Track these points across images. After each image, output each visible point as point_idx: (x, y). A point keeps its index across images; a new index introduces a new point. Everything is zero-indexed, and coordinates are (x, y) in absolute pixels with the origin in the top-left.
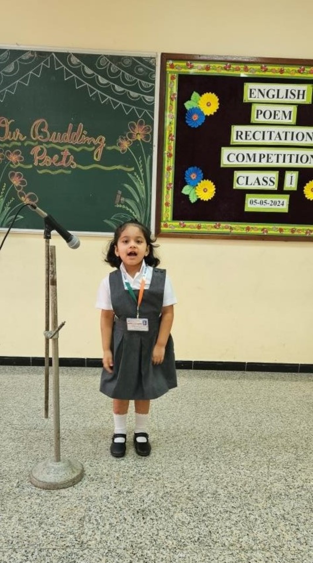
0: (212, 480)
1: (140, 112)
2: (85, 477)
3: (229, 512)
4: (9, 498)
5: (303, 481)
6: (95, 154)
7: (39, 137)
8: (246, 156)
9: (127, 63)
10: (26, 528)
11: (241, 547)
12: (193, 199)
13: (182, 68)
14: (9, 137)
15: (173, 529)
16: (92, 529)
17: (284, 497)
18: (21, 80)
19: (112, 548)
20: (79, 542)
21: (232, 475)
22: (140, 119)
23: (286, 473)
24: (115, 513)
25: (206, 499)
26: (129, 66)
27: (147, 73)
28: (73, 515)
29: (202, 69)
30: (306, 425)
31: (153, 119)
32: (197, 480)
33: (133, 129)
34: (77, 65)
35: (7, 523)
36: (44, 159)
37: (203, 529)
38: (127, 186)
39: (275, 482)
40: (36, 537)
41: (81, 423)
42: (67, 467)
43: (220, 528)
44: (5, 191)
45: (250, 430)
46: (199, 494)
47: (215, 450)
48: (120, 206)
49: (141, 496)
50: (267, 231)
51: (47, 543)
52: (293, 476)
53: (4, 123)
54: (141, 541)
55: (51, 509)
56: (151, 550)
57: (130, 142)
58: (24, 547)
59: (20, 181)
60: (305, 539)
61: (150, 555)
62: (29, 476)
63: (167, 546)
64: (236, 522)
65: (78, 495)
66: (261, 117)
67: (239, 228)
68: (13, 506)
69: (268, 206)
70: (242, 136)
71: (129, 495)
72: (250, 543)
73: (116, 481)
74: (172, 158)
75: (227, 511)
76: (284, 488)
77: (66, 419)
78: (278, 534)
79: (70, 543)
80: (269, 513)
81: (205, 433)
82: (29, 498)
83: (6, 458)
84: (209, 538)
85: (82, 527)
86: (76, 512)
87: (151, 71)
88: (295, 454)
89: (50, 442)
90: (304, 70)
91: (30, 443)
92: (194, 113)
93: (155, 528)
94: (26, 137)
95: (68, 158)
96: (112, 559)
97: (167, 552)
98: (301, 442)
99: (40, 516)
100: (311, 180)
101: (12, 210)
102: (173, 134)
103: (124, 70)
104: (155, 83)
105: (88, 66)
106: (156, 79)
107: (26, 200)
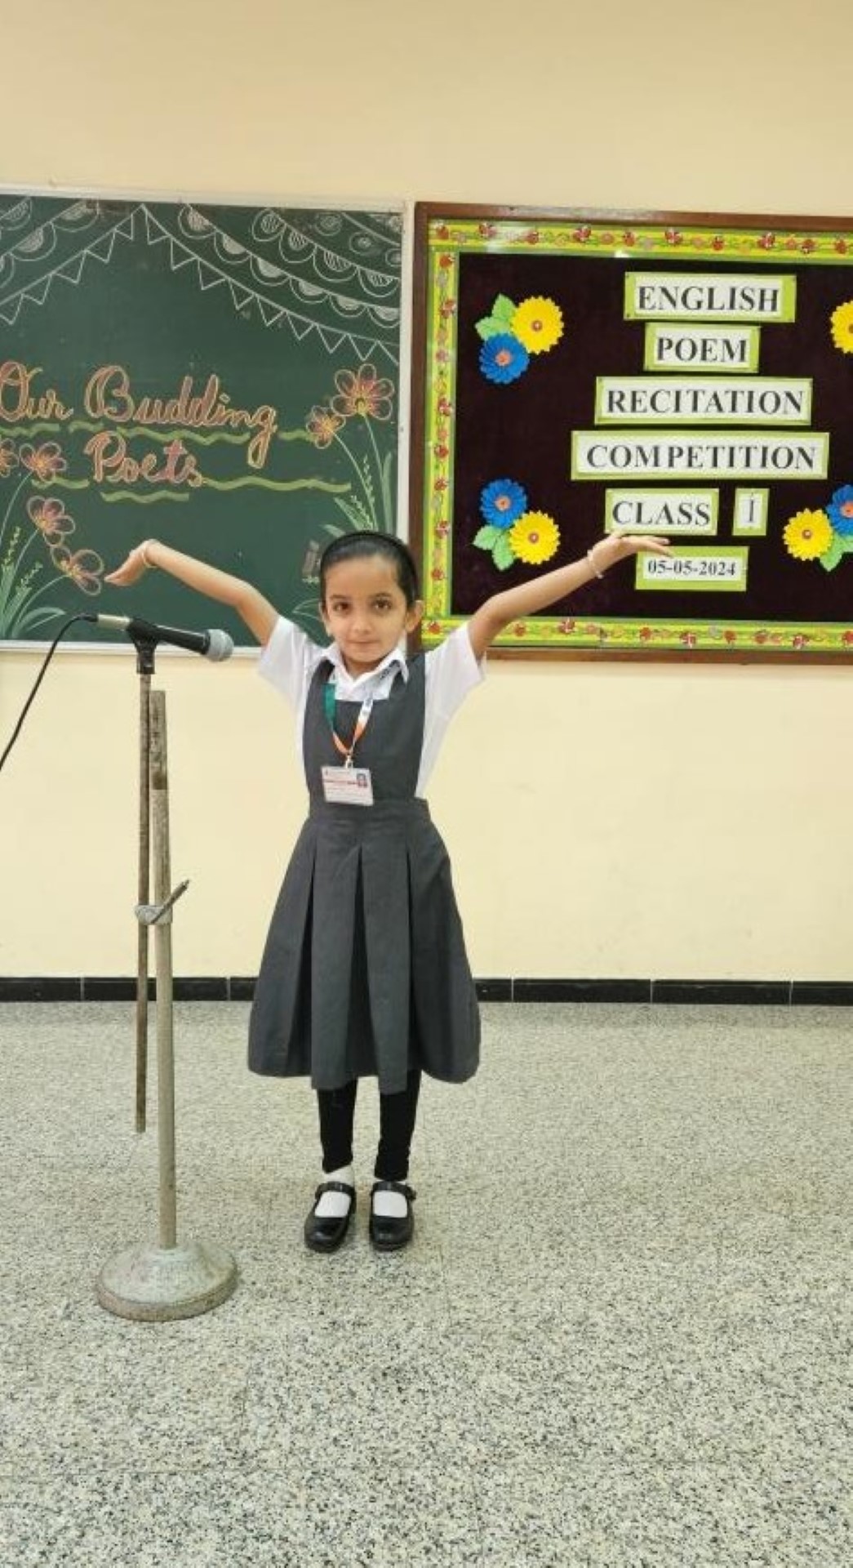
0: (574, 1288)
1: (364, 347)
2: (243, 1289)
4: (44, 1348)
5: (807, 1284)
6: (250, 452)
7: (106, 411)
8: (634, 452)
10: (97, 1421)
11: (653, 1455)
12: (503, 562)
13: (468, 237)
14: (29, 412)
16: (269, 1419)
17: (760, 1326)
18: (60, 272)
19: (323, 1466)
20: (236, 1453)
21: (623, 1273)
22: (362, 363)
23: (765, 1265)
25: (560, 1338)
26: (336, 233)
27: (379, 252)
28: (218, 1386)
29: (519, 240)
30: (812, 1141)
31: (395, 361)
32: (535, 1290)
33: (347, 388)
34: (205, 233)
36: (119, 466)
37: (554, 1411)
38: (332, 529)
39: (738, 1290)
40: (123, 1444)
42: (195, 1261)
43: (601, 1408)
44: (18, 547)
45: (668, 1157)
46: (543, 1326)
49: (393, 1331)
50: (694, 639)
51: (152, 1458)
52: (783, 1273)
53: (15, 375)
54: (397, 1447)
55: (158, 1372)
56: (422, 1470)
57: (339, 419)
58: (92, 1471)
59: (56, 521)
60: (817, 1430)
62: (96, 1289)
63: (465, 1459)
64: (640, 1391)
65: (226, 1334)
66: (669, 354)
67: (623, 631)
69: (693, 576)
70: (623, 403)
71: (359, 1331)
72: (677, 1444)
73: (322, 1297)
74: (447, 457)
75: (617, 1367)
76: (761, 1303)
78: (749, 1420)
79: (212, 1456)
80: (723, 1369)
81: (551, 1167)
84: (571, 1435)
85: (242, 1415)
86: (223, 1379)
87: (391, 246)
88: (786, 1216)
89: (145, 1199)
90: (772, 241)
91: (92, 1205)
92: (501, 349)
93: (429, 1413)
95: (181, 462)
96: (324, 1495)
97: (464, 1472)
98: (800, 1184)
99: (131, 1391)
100: (802, 510)
101: (37, 594)
102: (448, 401)
103: (323, 245)
104: (400, 276)
105: (229, 234)
106: (404, 266)
107: (72, 570)
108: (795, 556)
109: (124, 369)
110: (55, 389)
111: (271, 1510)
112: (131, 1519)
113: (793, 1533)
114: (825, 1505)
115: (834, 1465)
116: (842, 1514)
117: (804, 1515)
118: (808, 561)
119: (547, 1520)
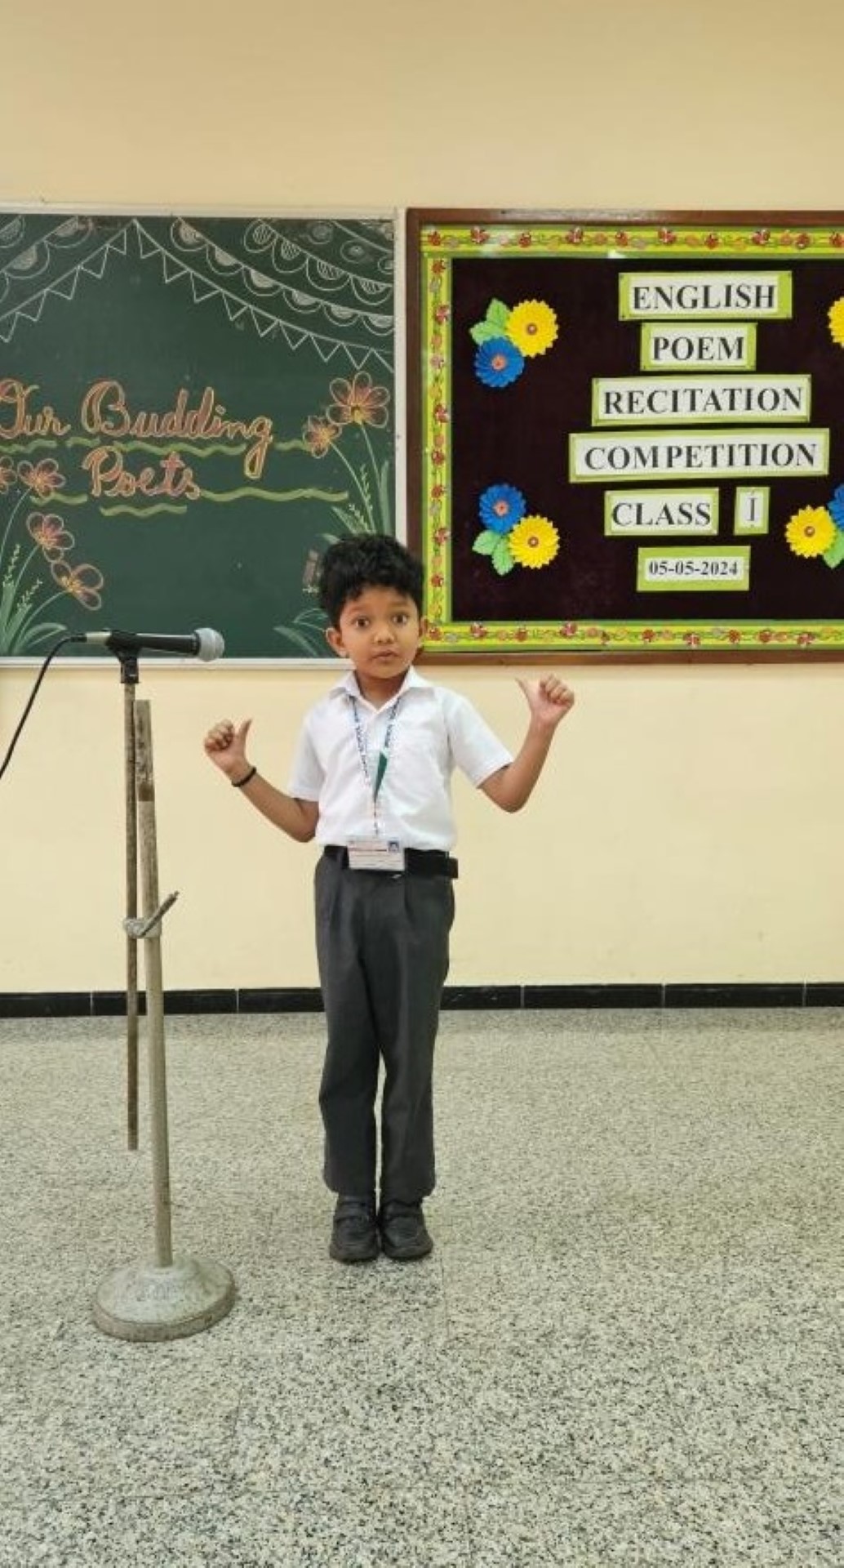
0: (576, 1300)
1: (359, 355)
2: (239, 1306)
4: (35, 1369)
6: (247, 461)
7: (103, 426)
8: (632, 453)
9: (321, 234)
11: (652, 1473)
12: (503, 567)
13: (460, 242)
14: (26, 429)
15: (474, 1433)
16: (260, 1440)
17: (766, 1337)
18: (54, 288)
19: (313, 1488)
20: (225, 1476)
22: (357, 371)
23: (772, 1274)
24: (318, 1396)
25: (560, 1352)
26: (328, 241)
27: (372, 260)
28: (209, 1406)
29: (511, 243)
30: (823, 1146)
31: (390, 370)
32: (536, 1303)
33: (342, 397)
34: (198, 245)
35: (32, 1434)
37: (551, 1428)
39: (743, 1300)
40: (110, 1468)
41: (225, 1162)
43: (599, 1425)
44: (19, 563)
45: (676, 1164)
46: (543, 1339)
47: (582, 1221)
49: (389, 1347)
50: (696, 641)
51: (139, 1483)
52: (790, 1282)
53: (11, 393)
54: (390, 1468)
56: (414, 1492)
57: (335, 428)
58: (77, 1496)
59: (56, 537)
60: (822, 1445)
61: (411, 1502)
62: (90, 1308)
64: (641, 1407)
65: (220, 1353)
66: (665, 354)
67: (626, 634)
69: (697, 576)
70: (620, 404)
71: (355, 1348)
72: (677, 1461)
73: (319, 1312)
74: (444, 463)
75: (617, 1381)
76: (767, 1313)
77: (187, 1154)
78: (752, 1435)
79: (200, 1479)
80: (727, 1382)
81: (556, 1176)
83: (27, 1264)
84: (568, 1453)
85: (232, 1436)
86: (215, 1399)
87: (384, 254)
89: (143, 1215)
90: (767, 237)
91: (91, 1221)
92: (496, 353)
93: (424, 1432)
94: (68, 426)
95: (178, 474)
96: (312, 1519)
97: (457, 1493)
98: (810, 1189)
99: (120, 1412)
100: (804, 508)
101: (38, 611)
102: (444, 407)
103: (316, 254)
104: (393, 283)
105: (221, 246)
106: (396, 272)
107: (72, 585)
108: (798, 553)
109: (120, 383)
110: (52, 406)
111: (258, 1536)
112: (114, 1546)
113: (795, 1553)
114: (829, 1523)
117: (807, 1533)
118: (810, 558)
119: (540, 1543)
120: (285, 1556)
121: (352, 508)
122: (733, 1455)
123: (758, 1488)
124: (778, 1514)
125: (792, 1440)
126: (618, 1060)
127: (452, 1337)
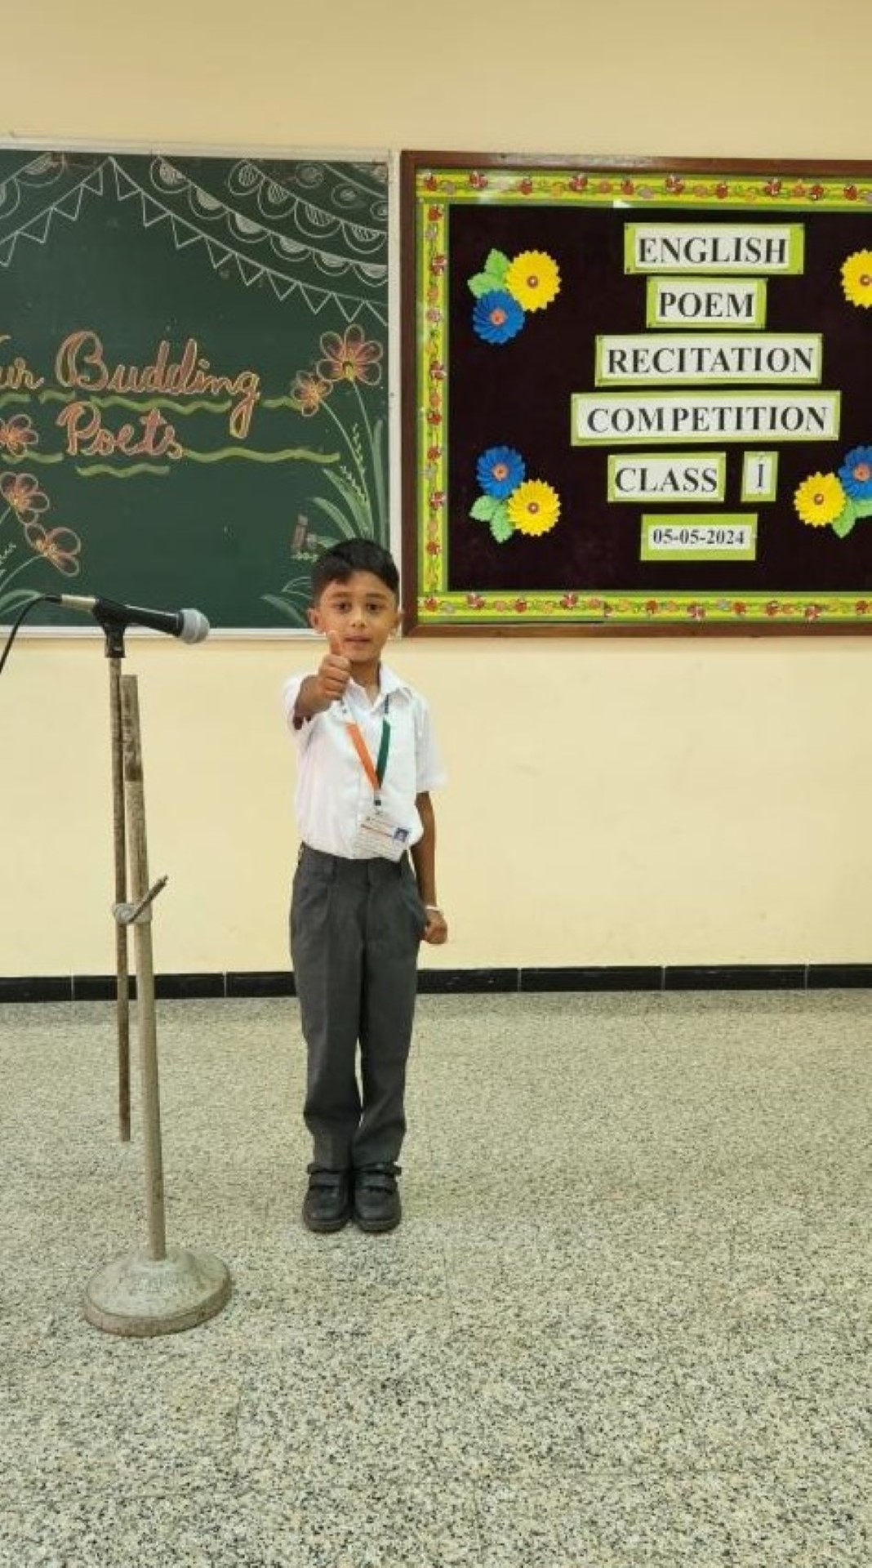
0: (580, 1290)
1: (350, 307)
2: (237, 1299)
3: (628, 1374)
4: (28, 1368)
5: (824, 1280)
6: (233, 421)
7: (79, 380)
8: (636, 415)
9: (312, 177)
10: (82, 1443)
11: (663, 1465)
12: (501, 534)
13: (458, 188)
15: (482, 1426)
16: (261, 1437)
17: (774, 1326)
18: (25, 231)
19: (317, 1485)
20: (227, 1474)
21: (633, 1273)
22: (348, 324)
23: (778, 1262)
24: (321, 1392)
25: (567, 1343)
26: (318, 185)
27: (363, 205)
28: (209, 1403)
29: (512, 190)
30: (828, 1130)
31: (385, 324)
32: (541, 1293)
33: (334, 352)
34: (180, 186)
35: (26, 1434)
36: (93, 438)
37: (560, 1420)
38: (322, 502)
39: (750, 1288)
40: (107, 1468)
41: (217, 1152)
42: (186, 1272)
43: (608, 1417)
45: (680, 1150)
46: (548, 1330)
47: (585, 1210)
48: (306, 556)
49: (392, 1341)
50: (702, 613)
51: (139, 1483)
52: (798, 1269)
54: (397, 1463)
55: (146, 1390)
56: (422, 1487)
57: (327, 385)
58: (76, 1497)
59: (30, 498)
60: (832, 1434)
61: (420, 1498)
62: (82, 1303)
63: (467, 1474)
64: (650, 1398)
65: (218, 1348)
66: (672, 311)
67: (628, 605)
68: (41, 1386)
69: (702, 545)
70: (624, 363)
71: (358, 1341)
72: (688, 1452)
73: (320, 1306)
74: (441, 423)
75: (624, 1372)
76: (775, 1301)
77: (179, 1144)
78: (762, 1425)
79: (203, 1478)
80: (736, 1371)
81: (558, 1164)
82: (85, 1364)
83: (14, 1259)
84: (577, 1446)
85: (233, 1434)
86: (215, 1396)
87: (377, 199)
88: (801, 1210)
89: (135, 1208)
90: (778, 187)
91: (80, 1214)
92: (495, 307)
93: (430, 1426)
94: (42, 380)
95: (160, 432)
96: (318, 1517)
97: (466, 1488)
98: (816, 1174)
99: (117, 1411)
100: (813, 474)
101: (12, 576)
102: (441, 363)
103: (305, 198)
104: (387, 230)
105: (204, 188)
106: (390, 220)
107: (48, 550)
108: (807, 522)
109: (98, 334)
110: (25, 358)
111: (264, 1535)
112: (116, 1548)
113: (809, 1544)
114: (842, 1513)
115: (850, 1470)
116: (860, 1522)
117: (820, 1524)
118: (819, 527)
119: (552, 1537)
120: (291, 1553)
121: (344, 469)
122: (744, 1446)
123: (770, 1477)
124: (790, 1504)
125: (803, 1429)
126: (618, 1045)
127: (456, 1329)
